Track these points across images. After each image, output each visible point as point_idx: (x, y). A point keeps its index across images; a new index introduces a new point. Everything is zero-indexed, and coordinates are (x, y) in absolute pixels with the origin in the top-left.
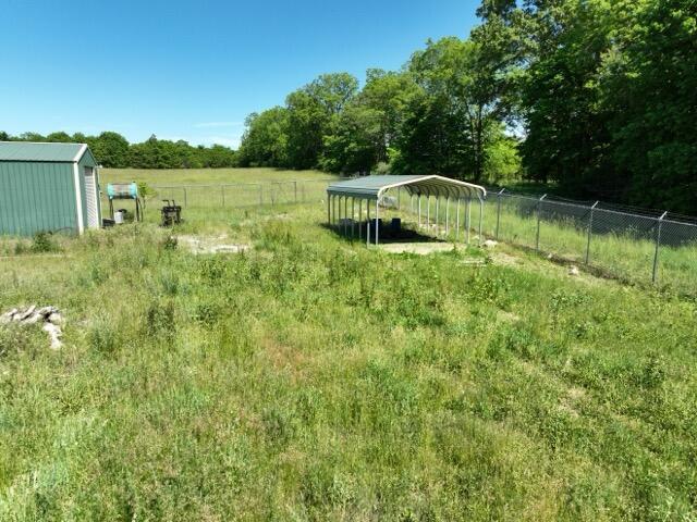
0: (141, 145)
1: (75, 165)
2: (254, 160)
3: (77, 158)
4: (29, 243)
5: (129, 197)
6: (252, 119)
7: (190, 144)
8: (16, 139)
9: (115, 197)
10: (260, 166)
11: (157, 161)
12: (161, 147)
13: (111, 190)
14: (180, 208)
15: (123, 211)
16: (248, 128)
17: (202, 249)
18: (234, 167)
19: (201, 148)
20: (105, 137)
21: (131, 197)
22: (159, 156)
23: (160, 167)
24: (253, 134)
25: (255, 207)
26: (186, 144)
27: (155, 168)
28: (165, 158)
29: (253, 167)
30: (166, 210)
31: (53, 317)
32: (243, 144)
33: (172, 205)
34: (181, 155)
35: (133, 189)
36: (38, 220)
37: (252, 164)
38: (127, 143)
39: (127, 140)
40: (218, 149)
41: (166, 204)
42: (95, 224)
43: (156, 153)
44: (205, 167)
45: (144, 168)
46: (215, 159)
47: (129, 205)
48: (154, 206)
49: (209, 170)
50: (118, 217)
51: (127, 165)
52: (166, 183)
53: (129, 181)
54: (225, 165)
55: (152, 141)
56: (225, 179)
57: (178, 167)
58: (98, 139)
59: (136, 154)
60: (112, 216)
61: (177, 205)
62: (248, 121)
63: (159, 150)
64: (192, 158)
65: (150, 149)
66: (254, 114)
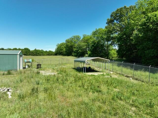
0: (33, 51)
1: (18, 55)
4: (6, 73)
5: (29, 62)
8: (5, 50)
9: (26, 62)
10: (59, 55)
11: (36, 54)
12: (37, 51)
13: (26, 60)
14: (41, 65)
15: (28, 65)
16: (57, 47)
17: (45, 74)
18: (53, 55)
19: (46, 51)
20: (25, 49)
22: (37, 53)
23: (37, 55)
24: (58, 48)
25: (58, 64)
26: (43, 50)
28: (38, 53)
30: (38, 65)
31: (10, 90)
32: (56, 50)
33: (39, 64)
34: (42, 53)
35: (31, 60)
36: (8, 67)
37: (57, 55)
39: (30, 49)
40: (50, 51)
42: (21, 68)
43: (36, 52)
44: (47, 55)
45: (33, 56)
46: (49, 54)
47: (29, 64)
48: (35, 64)
50: (27, 67)
51: (30, 55)
52: (38, 59)
53: (30, 59)
54: (51, 55)
55: (35, 50)
56: (51, 58)
57: (41, 55)
58: (23, 49)
59: (32, 53)
60: (25, 66)
61: (40, 64)
62: (57, 46)
63: (37, 52)
64: (44, 53)
65: (35, 52)
66: (58, 44)
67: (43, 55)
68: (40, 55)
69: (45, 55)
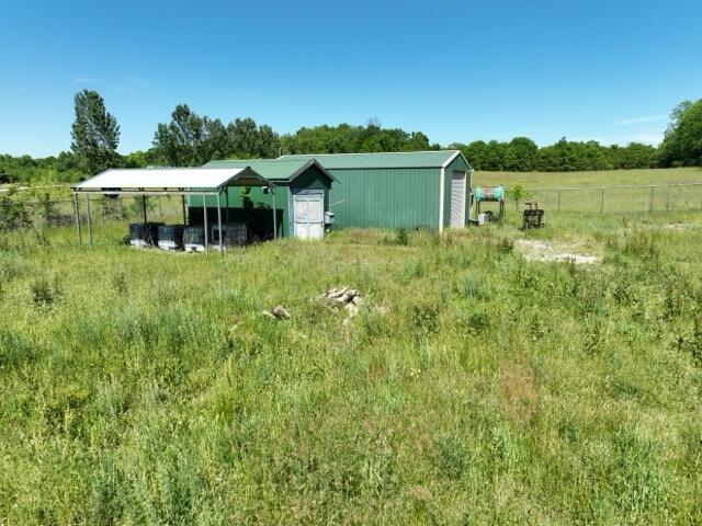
0: (550, 148)
1: (443, 170)
2: (678, 159)
3: (445, 165)
5: (494, 199)
6: (683, 109)
7: (601, 145)
9: (482, 200)
10: (684, 165)
11: (563, 163)
12: (569, 149)
13: (479, 192)
14: (542, 212)
16: (675, 121)
17: (543, 256)
18: (652, 167)
19: (614, 147)
20: (516, 142)
21: (497, 200)
23: (566, 170)
24: (680, 130)
26: (597, 144)
27: (560, 170)
28: (572, 160)
29: (676, 166)
30: (527, 213)
32: (665, 141)
33: (534, 208)
34: (589, 156)
37: (675, 163)
38: (535, 147)
39: (536, 144)
40: (635, 147)
41: (528, 207)
43: (563, 155)
44: (616, 168)
45: (549, 171)
46: (632, 158)
48: (515, 211)
49: (621, 171)
50: (482, 218)
54: (640, 165)
55: (562, 144)
56: (624, 182)
57: (584, 169)
58: (510, 145)
59: (543, 158)
60: (477, 217)
61: (540, 208)
62: (676, 112)
63: (568, 153)
64: (602, 159)
65: (558, 152)
66: (687, 104)
67: (595, 169)
68: (580, 168)
69: (605, 168)
